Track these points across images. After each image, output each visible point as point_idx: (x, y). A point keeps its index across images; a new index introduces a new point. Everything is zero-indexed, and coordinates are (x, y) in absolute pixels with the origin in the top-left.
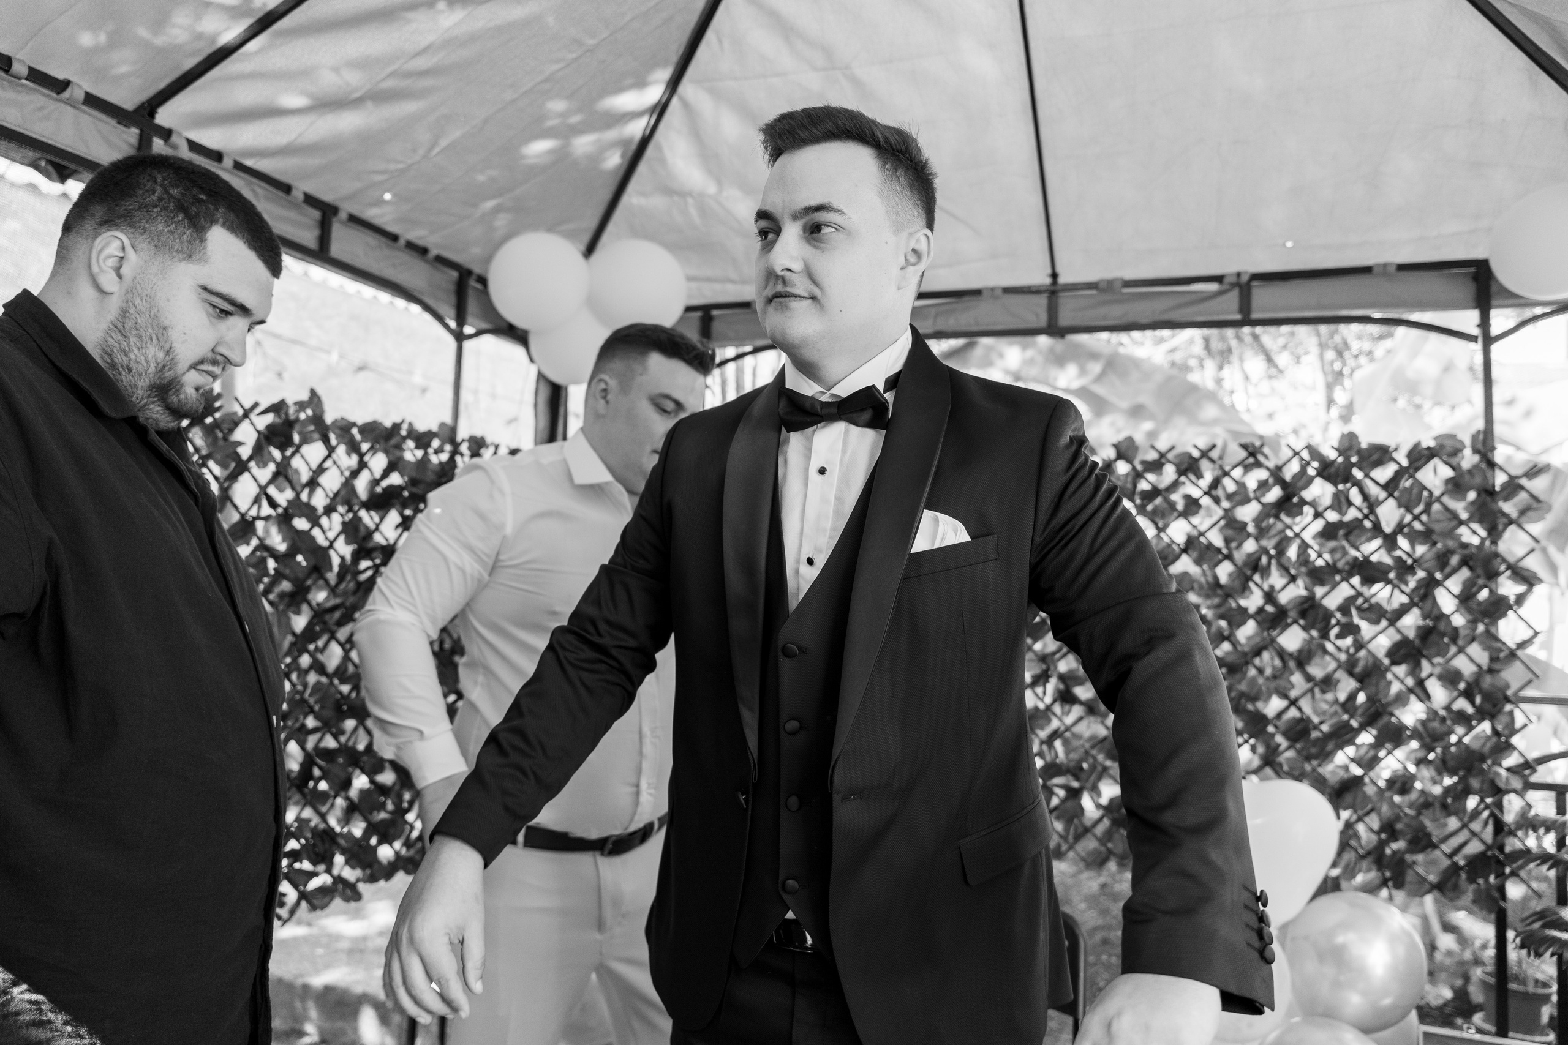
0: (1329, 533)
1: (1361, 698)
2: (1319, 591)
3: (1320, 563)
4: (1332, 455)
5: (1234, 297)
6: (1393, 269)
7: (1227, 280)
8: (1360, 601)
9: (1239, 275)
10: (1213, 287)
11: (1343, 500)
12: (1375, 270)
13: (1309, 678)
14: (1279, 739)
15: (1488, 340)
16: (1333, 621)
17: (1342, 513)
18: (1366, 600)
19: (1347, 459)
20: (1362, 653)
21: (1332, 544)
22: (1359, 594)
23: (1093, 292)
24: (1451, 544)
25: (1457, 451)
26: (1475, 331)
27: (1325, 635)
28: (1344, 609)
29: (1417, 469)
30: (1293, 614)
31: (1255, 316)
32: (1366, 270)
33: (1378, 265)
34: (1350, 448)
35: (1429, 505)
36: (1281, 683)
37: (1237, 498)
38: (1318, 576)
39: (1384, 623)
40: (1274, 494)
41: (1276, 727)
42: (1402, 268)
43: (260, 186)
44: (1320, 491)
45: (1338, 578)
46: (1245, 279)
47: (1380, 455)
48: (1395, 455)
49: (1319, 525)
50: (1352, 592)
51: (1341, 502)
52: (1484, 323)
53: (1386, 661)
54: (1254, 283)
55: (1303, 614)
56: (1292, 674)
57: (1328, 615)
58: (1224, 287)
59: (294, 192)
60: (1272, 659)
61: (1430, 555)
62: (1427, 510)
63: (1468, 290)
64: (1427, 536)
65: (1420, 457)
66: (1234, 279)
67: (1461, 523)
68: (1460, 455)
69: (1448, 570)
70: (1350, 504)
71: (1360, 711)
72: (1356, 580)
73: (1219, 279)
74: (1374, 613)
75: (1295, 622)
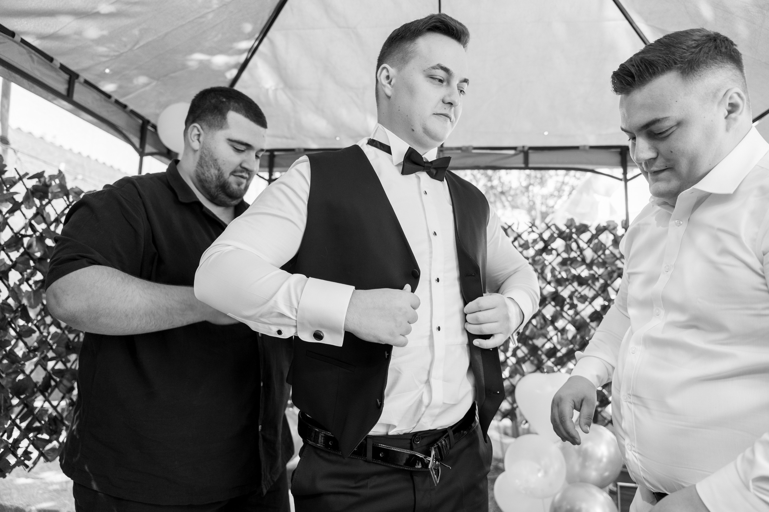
0: (564, 263)
1: (578, 337)
2: (560, 289)
3: (559, 276)
4: (564, 228)
5: (521, 157)
6: (587, 148)
7: (518, 149)
8: (576, 294)
9: (523, 147)
10: (512, 152)
11: (569, 248)
12: (581, 148)
13: (556, 328)
14: (544, 357)
15: (626, 180)
16: (566, 303)
17: (569, 254)
18: (580, 293)
19: (571, 230)
20: (578, 317)
21: (565, 268)
22: (576, 291)
23: (459, 151)
24: (614, 268)
25: (615, 228)
26: (621, 176)
27: (562, 309)
28: (571, 297)
29: (599, 235)
30: (549, 299)
31: (530, 165)
32: (577, 148)
33: (582, 146)
34: (571, 225)
35: (604, 251)
36: (543, 331)
37: (525, 246)
38: (560, 282)
39: (587, 303)
40: (541, 245)
41: (542, 351)
42: (592, 147)
43: (35, 55)
44: (559, 244)
45: (567, 283)
46: (526, 149)
47: (583, 229)
48: (590, 229)
49: (559, 259)
50: (573, 290)
51: (568, 249)
52: (625, 173)
53: (588, 320)
54: (530, 151)
55: (554, 299)
56: (548, 326)
57: (564, 300)
58: (517, 152)
59: (54, 62)
60: (540, 320)
61: (606, 273)
62: (604, 253)
63: (617, 158)
64: (603, 264)
65: (600, 230)
66: (521, 149)
67: (617, 259)
68: (616, 230)
69: (613, 279)
70: (572, 250)
71: (578, 343)
72: (575, 284)
73: (514, 148)
74: (583, 299)
75: (550, 303)
